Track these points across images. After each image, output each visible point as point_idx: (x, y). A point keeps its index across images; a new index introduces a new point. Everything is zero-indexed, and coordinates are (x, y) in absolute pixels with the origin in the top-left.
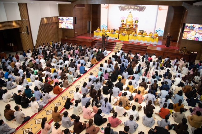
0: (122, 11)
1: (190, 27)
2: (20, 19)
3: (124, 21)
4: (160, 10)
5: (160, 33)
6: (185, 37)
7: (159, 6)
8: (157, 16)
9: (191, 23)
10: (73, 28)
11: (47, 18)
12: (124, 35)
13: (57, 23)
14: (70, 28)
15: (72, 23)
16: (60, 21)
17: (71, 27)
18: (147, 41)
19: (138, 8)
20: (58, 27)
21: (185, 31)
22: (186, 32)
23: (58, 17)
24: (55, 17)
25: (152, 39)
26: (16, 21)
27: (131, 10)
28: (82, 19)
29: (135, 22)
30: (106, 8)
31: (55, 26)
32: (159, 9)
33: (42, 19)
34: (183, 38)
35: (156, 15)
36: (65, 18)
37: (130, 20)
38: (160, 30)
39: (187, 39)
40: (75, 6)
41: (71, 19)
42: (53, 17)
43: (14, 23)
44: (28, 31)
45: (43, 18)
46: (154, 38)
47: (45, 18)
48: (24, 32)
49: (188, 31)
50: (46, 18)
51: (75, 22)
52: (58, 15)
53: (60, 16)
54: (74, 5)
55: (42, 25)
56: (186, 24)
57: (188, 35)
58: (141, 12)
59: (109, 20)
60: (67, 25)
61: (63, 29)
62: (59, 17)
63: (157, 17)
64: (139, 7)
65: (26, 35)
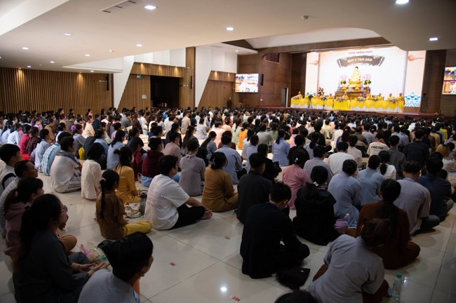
0: (344, 68)
1: (453, 72)
2: (184, 65)
3: (345, 83)
4: (411, 60)
5: (414, 101)
6: (446, 90)
7: (408, 54)
9: (454, 66)
10: (257, 91)
11: (219, 73)
12: (342, 100)
13: (233, 84)
14: (252, 91)
15: (257, 82)
16: (237, 81)
17: (254, 89)
18: (383, 108)
19: (371, 60)
20: (233, 90)
21: (446, 81)
22: (447, 83)
23: (235, 74)
24: (230, 73)
25: (392, 104)
26: (179, 68)
27: (358, 65)
28: (273, 80)
29: (366, 83)
30: (316, 64)
31: (228, 87)
32: (408, 58)
33: (213, 72)
34: (443, 93)
35: (403, 69)
36: (246, 76)
37: (355, 80)
38: (413, 95)
39: (452, 93)
40: (263, 57)
41: (256, 77)
42: (227, 73)
43: (176, 70)
44: (191, 85)
45: (214, 72)
46: (394, 102)
47: (216, 73)
48: (185, 85)
49: (451, 79)
50: (218, 72)
51: (261, 82)
52: (236, 72)
53: (239, 73)
54: (263, 55)
55: (211, 81)
56: (447, 69)
57: (451, 86)
58: (376, 67)
60: (248, 86)
61: (240, 94)
62: (237, 75)
64: (373, 59)
65: (188, 89)
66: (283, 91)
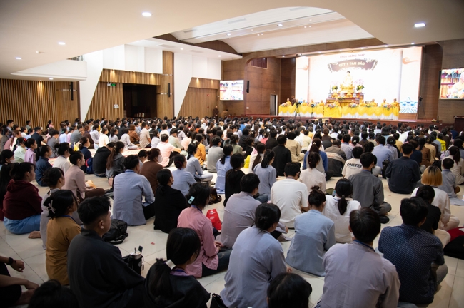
0: (335, 72)
1: (451, 75)
2: (161, 72)
3: (336, 88)
4: (405, 63)
5: (411, 107)
6: (444, 94)
7: (402, 56)
8: (401, 75)
9: (453, 68)
10: (242, 99)
11: (201, 80)
12: (333, 107)
13: (217, 91)
14: (237, 99)
15: (242, 89)
16: (221, 88)
17: (239, 96)
18: (377, 115)
19: (364, 64)
20: (217, 98)
21: (443, 84)
22: (445, 86)
23: (219, 81)
24: (214, 80)
25: (386, 109)
26: (155, 75)
27: (350, 69)
28: (261, 87)
29: (358, 89)
30: (306, 69)
31: (212, 95)
32: (403, 61)
33: (193, 79)
34: (440, 98)
36: (230, 82)
37: (347, 85)
38: (409, 101)
39: (450, 98)
40: (249, 61)
41: (240, 84)
42: (210, 80)
43: (152, 77)
44: (169, 93)
45: (196, 78)
46: (388, 108)
47: (198, 80)
48: (163, 94)
49: (449, 82)
50: (199, 79)
51: (247, 90)
52: (219, 78)
53: (223, 79)
54: (247, 60)
55: (192, 89)
56: (443, 71)
57: (449, 90)
58: (369, 71)
59: (310, 90)
60: (233, 93)
61: (225, 101)
62: (221, 82)
63: (401, 78)
64: (366, 63)
65: (166, 97)
66: (272, 99)
